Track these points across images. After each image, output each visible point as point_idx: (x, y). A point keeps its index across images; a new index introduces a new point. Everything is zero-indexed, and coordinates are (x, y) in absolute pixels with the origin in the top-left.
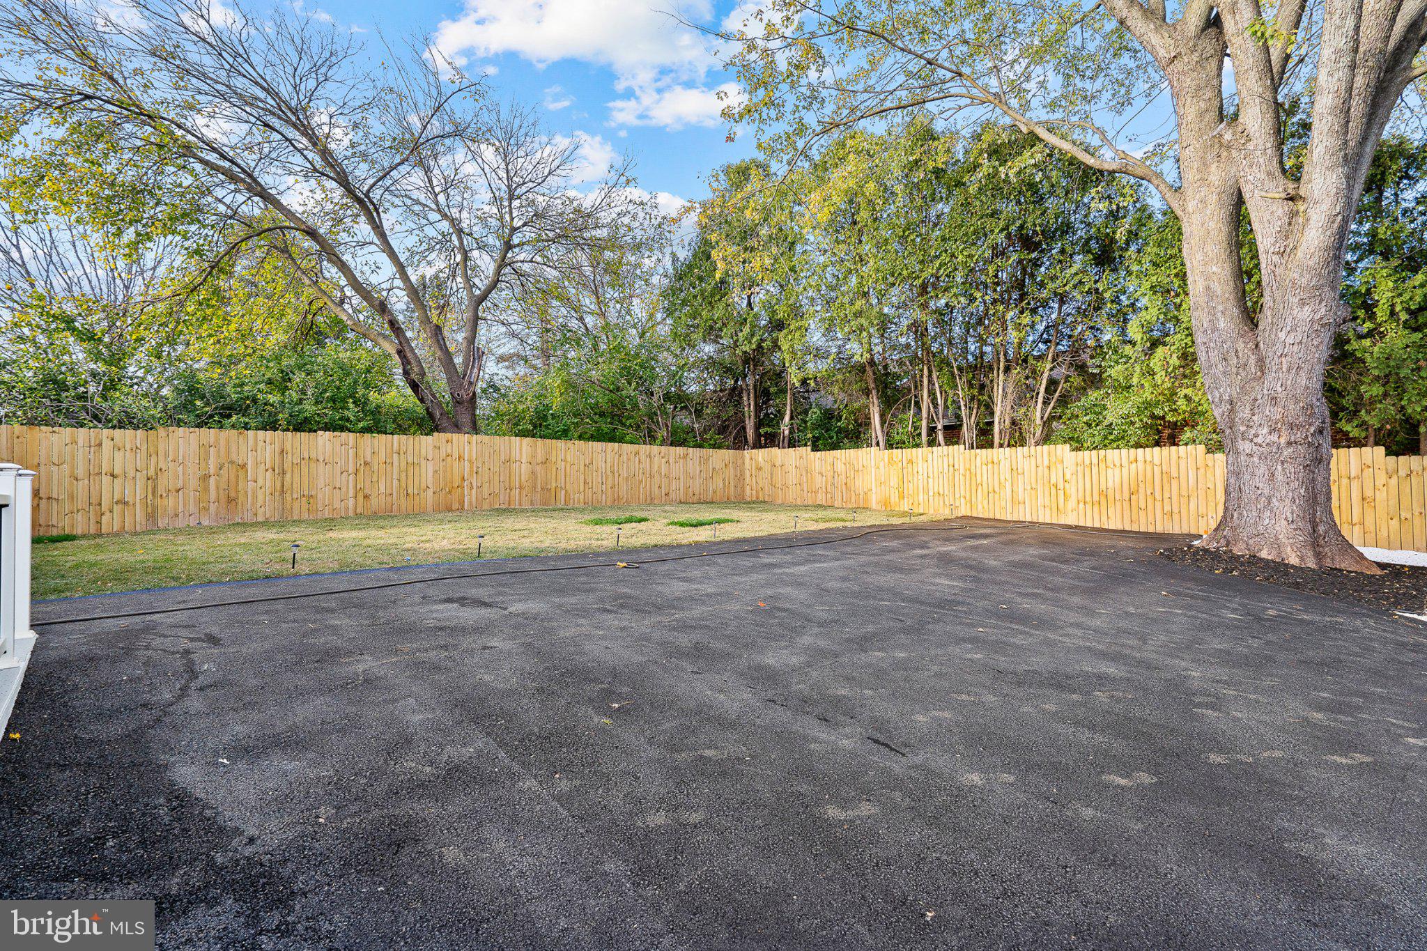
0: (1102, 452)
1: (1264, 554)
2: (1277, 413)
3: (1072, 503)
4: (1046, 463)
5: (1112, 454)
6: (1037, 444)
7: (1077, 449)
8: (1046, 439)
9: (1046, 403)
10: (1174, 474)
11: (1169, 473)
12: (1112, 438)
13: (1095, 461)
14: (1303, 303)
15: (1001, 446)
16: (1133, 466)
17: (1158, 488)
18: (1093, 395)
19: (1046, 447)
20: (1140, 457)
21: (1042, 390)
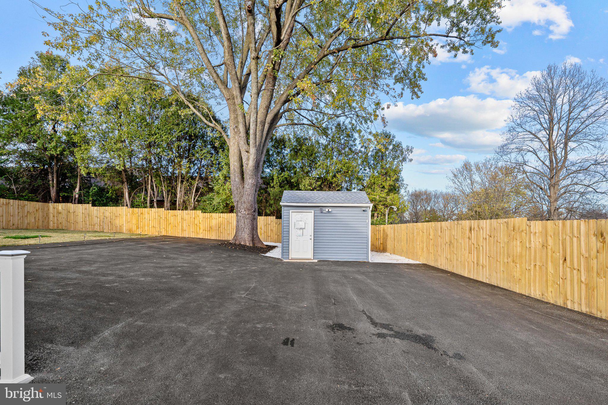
0: (211, 214)
1: (242, 243)
2: (245, 206)
3: (201, 231)
4: (193, 217)
5: (214, 215)
6: (191, 210)
7: (205, 212)
8: (195, 208)
9: (195, 196)
10: (230, 222)
11: (229, 222)
12: (215, 210)
13: (209, 217)
14: (250, 178)
15: (179, 210)
16: (220, 219)
17: (226, 226)
18: (211, 194)
19: (193, 211)
20: (222, 216)
21: (194, 191)
